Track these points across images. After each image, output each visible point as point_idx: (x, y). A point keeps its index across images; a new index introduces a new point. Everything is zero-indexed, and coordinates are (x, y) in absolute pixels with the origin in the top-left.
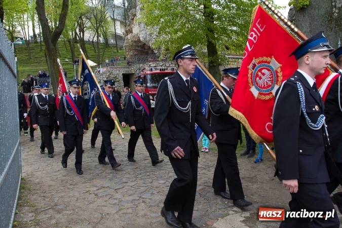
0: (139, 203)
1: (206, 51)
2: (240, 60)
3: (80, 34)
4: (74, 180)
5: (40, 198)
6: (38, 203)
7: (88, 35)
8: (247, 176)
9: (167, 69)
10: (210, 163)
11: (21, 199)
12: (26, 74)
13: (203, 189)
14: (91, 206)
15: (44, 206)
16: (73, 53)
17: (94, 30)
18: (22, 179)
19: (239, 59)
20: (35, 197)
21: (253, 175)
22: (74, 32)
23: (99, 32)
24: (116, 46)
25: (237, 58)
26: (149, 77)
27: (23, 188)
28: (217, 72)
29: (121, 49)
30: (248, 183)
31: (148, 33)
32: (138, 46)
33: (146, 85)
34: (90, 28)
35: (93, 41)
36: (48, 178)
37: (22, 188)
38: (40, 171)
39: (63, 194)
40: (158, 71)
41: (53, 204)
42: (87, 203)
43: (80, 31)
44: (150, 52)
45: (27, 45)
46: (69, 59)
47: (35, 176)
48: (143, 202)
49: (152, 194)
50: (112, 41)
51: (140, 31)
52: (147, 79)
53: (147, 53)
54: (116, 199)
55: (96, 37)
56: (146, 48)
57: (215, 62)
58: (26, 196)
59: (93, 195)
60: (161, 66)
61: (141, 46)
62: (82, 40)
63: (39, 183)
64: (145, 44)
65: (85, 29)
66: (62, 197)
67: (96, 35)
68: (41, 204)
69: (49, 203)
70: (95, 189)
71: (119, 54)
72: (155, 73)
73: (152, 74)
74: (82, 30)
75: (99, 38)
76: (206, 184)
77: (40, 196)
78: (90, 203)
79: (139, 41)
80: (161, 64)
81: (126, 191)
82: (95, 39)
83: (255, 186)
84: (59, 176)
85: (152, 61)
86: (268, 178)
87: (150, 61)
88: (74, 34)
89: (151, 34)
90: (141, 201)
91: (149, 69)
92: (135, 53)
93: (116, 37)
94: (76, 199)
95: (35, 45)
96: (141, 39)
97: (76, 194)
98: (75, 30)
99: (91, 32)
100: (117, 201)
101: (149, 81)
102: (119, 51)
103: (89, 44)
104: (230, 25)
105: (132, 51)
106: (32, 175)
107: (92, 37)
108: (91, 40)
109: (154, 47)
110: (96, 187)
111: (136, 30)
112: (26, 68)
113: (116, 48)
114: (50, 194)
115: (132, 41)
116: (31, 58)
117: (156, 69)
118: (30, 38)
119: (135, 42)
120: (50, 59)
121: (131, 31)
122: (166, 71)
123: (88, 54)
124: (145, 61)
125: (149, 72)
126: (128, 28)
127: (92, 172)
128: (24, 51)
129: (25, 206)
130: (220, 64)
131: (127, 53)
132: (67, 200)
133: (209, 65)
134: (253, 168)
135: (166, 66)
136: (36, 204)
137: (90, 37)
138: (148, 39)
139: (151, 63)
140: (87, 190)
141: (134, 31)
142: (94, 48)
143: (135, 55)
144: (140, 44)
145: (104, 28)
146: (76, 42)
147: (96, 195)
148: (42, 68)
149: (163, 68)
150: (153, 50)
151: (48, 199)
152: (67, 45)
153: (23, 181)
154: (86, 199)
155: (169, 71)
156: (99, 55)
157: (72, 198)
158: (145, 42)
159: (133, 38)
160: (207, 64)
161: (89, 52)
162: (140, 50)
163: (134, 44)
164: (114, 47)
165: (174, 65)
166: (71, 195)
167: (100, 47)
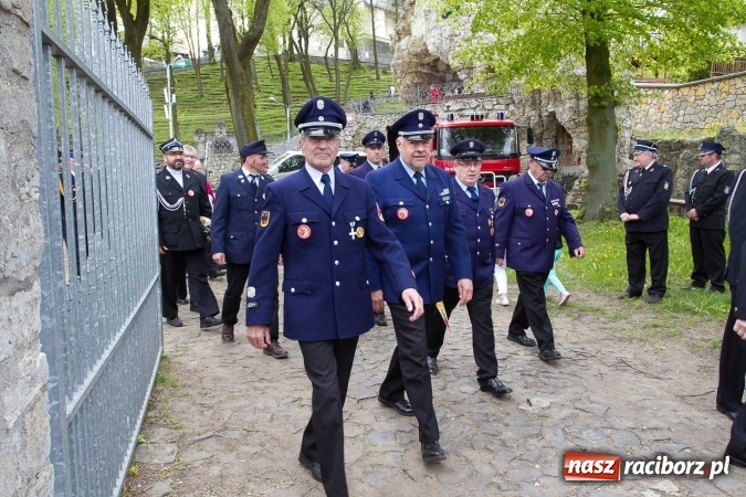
1: (581, 70)
2: (666, 92)
3: (300, 41)
5: (194, 408)
6: (187, 419)
7: (317, 45)
8: (688, 391)
9: (487, 117)
10: (588, 348)
11: (155, 408)
12: (193, 128)
13: (571, 417)
15: (198, 430)
16: (284, 82)
17: (329, 34)
18: (163, 358)
19: (663, 88)
20: (183, 404)
22: (287, 38)
23: (340, 37)
24: (375, 66)
25: (659, 88)
26: (445, 134)
27: (163, 381)
28: (608, 123)
29: (385, 73)
31: (446, 34)
32: (422, 65)
33: (439, 152)
34: (321, 28)
35: (326, 57)
36: (216, 360)
37: (159, 380)
38: (202, 341)
39: (243, 402)
40: (468, 121)
41: (218, 425)
42: (293, 430)
43: (300, 36)
44: (449, 77)
45: (195, 68)
46: (277, 95)
47: (190, 352)
50: (367, 55)
51: (429, 31)
52: (441, 140)
53: (443, 81)
54: (358, 425)
55: (332, 47)
56: (442, 68)
57: (605, 98)
58: (166, 401)
60: (475, 108)
61: (428, 64)
62: (305, 59)
63: (196, 371)
64: (438, 59)
65: (310, 30)
66: (239, 410)
67: (333, 44)
68: (194, 423)
69: (211, 422)
71: (381, 84)
72: (459, 126)
73: (453, 129)
74: (304, 34)
75: (340, 49)
76: (579, 405)
77: (194, 404)
79: (426, 53)
80: (474, 103)
82: (331, 51)
84: (239, 357)
85: (455, 98)
87: (449, 98)
88: (287, 42)
89: (452, 37)
91: (446, 115)
92: (416, 80)
93: (375, 45)
94: (268, 416)
95: (212, 67)
96: (431, 48)
97: (271, 403)
98: (291, 33)
99: (322, 37)
100: (362, 431)
101: (445, 143)
102: (382, 77)
103: (319, 63)
105: (408, 77)
106: (186, 349)
107: (324, 48)
108: (323, 55)
109: (454, 63)
111: (418, 27)
112: (193, 117)
113: (374, 71)
114: (213, 402)
115: (409, 54)
116: (202, 96)
117: (462, 116)
118: (202, 55)
119: (416, 55)
120: (236, 96)
121: (409, 33)
122: (485, 121)
123: (317, 85)
124: (438, 97)
125: (446, 123)
126: (401, 25)
128: (191, 82)
129: (160, 426)
130: (616, 104)
131: (398, 80)
132: (250, 417)
133: (590, 107)
135: (484, 108)
136: (184, 423)
137: (320, 48)
138: (445, 47)
139: (450, 103)
140: (296, 395)
141: (414, 31)
142: (329, 70)
143: (416, 85)
144: (427, 60)
145: (351, 26)
146: (292, 59)
148: (223, 115)
149: (479, 113)
150: (455, 74)
151: (211, 412)
152: (273, 66)
153: (165, 362)
154: (292, 419)
155: (492, 119)
156: (338, 87)
157: (262, 415)
158: (438, 55)
159: (412, 46)
160: (584, 104)
161: (319, 79)
162: (427, 74)
163: (415, 60)
164: (371, 68)
165: (503, 107)
166: (260, 405)
167: (341, 68)
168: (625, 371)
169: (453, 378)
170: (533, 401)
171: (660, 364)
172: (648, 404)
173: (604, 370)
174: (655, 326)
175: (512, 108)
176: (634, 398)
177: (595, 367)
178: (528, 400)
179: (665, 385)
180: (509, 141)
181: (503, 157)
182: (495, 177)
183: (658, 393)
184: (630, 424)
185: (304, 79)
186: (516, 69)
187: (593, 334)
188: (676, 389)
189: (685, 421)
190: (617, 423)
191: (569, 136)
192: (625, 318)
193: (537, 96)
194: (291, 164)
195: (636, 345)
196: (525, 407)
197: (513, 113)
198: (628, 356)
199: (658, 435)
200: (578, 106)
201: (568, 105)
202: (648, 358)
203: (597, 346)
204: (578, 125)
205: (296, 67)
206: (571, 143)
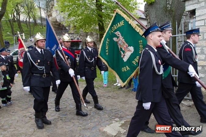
0: (58, 121)
1: (98, 28)
3: (17, 16)
4: (15, 110)
7: (23, 17)
8: (123, 101)
14: (27, 124)
16: (12, 28)
17: (27, 14)
21: (126, 100)
22: (12, 15)
23: (30, 16)
30: (123, 104)
31: (62, 17)
32: (56, 25)
34: (24, 13)
39: (8, 119)
42: (24, 123)
43: (17, 15)
44: (64, 28)
46: (10, 32)
48: (61, 119)
49: (66, 114)
50: (39, 21)
51: (57, 15)
53: (62, 29)
55: (28, 18)
56: (61, 26)
59: (28, 118)
60: (71, 37)
61: (57, 25)
62: (19, 20)
64: (60, 23)
65: (20, 13)
66: (7, 121)
67: (28, 17)
70: (30, 114)
74: (18, 14)
78: (27, 123)
79: (57, 21)
80: (71, 35)
81: (50, 114)
82: (28, 20)
83: (127, 106)
86: (135, 101)
87: (64, 34)
88: (13, 16)
89: (64, 18)
90: (60, 119)
93: (41, 18)
94: (16, 121)
96: (58, 20)
97: (17, 118)
98: (14, 14)
99: (24, 15)
103: (24, 23)
104: (112, 13)
107: (25, 19)
108: (25, 21)
109: (65, 25)
110: (30, 112)
111: (54, 15)
113: (41, 26)
115: (52, 21)
119: (54, 22)
121: (51, 16)
122: (74, 40)
123: (23, 30)
124: (60, 34)
126: (49, 13)
127: (27, 104)
132: (10, 122)
133: (100, 37)
134: (126, 96)
135: (74, 37)
137: (24, 19)
138: (62, 20)
140: (24, 115)
141: (53, 15)
142: (27, 25)
144: (57, 24)
145: (34, 13)
146: (15, 21)
147: (30, 118)
149: (72, 38)
150: (65, 27)
152: (8, 23)
154: (24, 121)
155: (76, 40)
156: (30, 30)
157: (14, 121)
158: (60, 22)
159: (52, 20)
160: (99, 36)
161: (24, 28)
162: (57, 27)
163: (54, 23)
164: (41, 25)
165: (79, 37)
166: (13, 119)
167: (31, 25)
168: (109, 98)
169: (68, 105)
170: (88, 107)
171: (117, 96)
172: (114, 104)
173: (105, 99)
174: (116, 88)
175: (81, 37)
176: (111, 104)
177: (103, 98)
178: (87, 108)
179: (118, 100)
180: (81, 46)
181: (79, 50)
182: (77, 55)
183: (117, 102)
184: (110, 109)
185: (19, 28)
186: (81, 27)
187: (102, 91)
188: (120, 101)
189: (122, 107)
190: (107, 109)
191: (96, 44)
192: (110, 87)
193: (87, 34)
194: (16, 53)
195: (112, 93)
196: (86, 109)
197: (81, 38)
198: (110, 95)
199: (116, 110)
200: (97, 37)
201: (95, 36)
202: (114, 95)
203: (103, 94)
204: (98, 41)
205: (16, 24)
206: (96, 46)
